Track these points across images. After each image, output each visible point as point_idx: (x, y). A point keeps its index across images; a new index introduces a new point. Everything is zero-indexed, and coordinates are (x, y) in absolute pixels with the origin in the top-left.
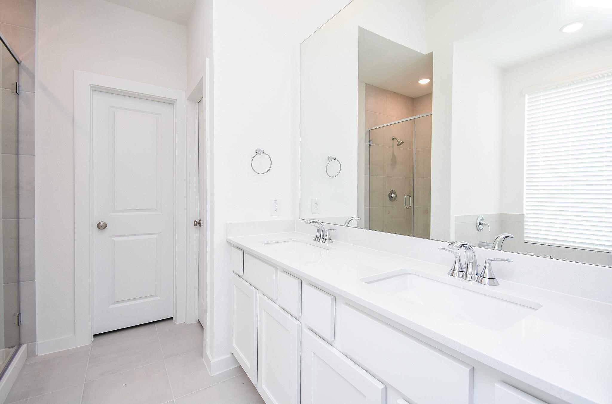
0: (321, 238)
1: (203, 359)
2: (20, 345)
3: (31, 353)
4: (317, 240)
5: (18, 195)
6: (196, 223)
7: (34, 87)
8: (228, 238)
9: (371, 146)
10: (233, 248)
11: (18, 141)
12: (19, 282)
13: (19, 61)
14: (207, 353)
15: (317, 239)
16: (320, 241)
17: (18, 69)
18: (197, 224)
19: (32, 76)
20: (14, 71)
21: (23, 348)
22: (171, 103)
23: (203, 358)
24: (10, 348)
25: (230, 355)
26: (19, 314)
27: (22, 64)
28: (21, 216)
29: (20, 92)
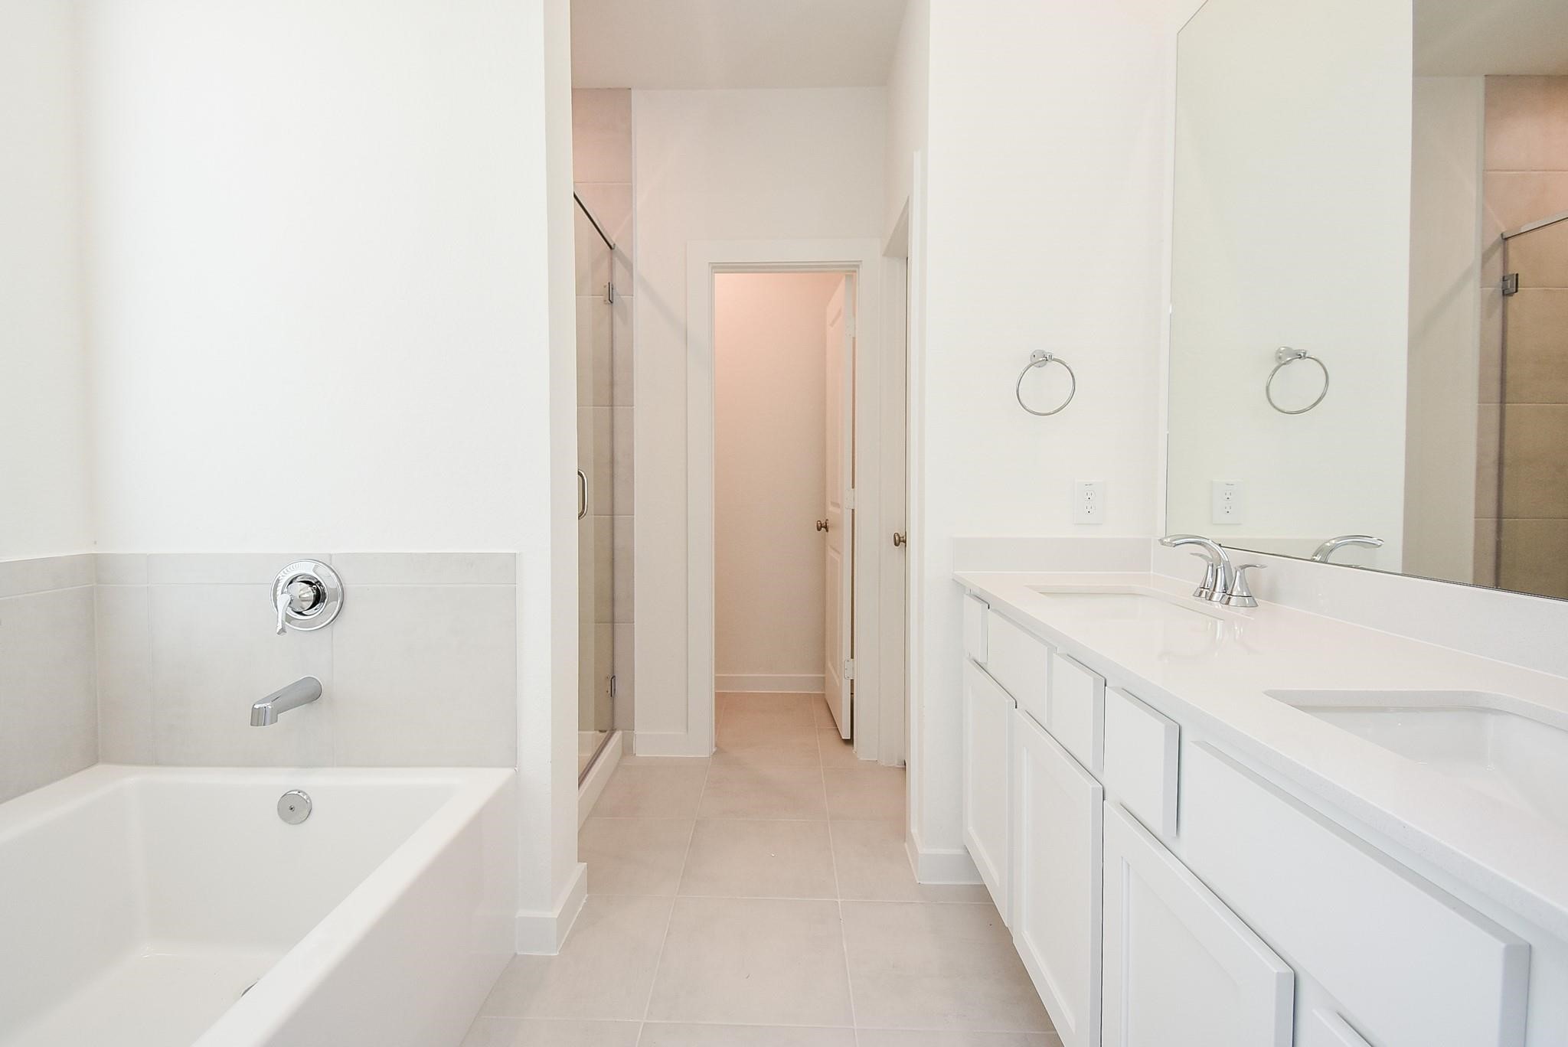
0: (1217, 589)
1: (906, 844)
2: (613, 731)
3: (627, 750)
4: (1203, 595)
5: (612, 476)
6: (897, 538)
7: (631, 286)
8: (956, 572)
9: (1511, 294)
10: (967, 598)
11: (612, 384)
12: (613, 622)
13: (612, 244)
14: (912, 831)
15: (1205, 592)
16: (1214, 599)
17: (611, 259)
18: (900, 541)
19: (629, 266)
20: (605, 264)
21: (617, 735)
22: (850, 271)
23: (905, 841)
24: (601, 731)
25: (960, 852)
26: (614, 677)
27: (616, 248)
28: (617, 510)
29: (615, 297)
